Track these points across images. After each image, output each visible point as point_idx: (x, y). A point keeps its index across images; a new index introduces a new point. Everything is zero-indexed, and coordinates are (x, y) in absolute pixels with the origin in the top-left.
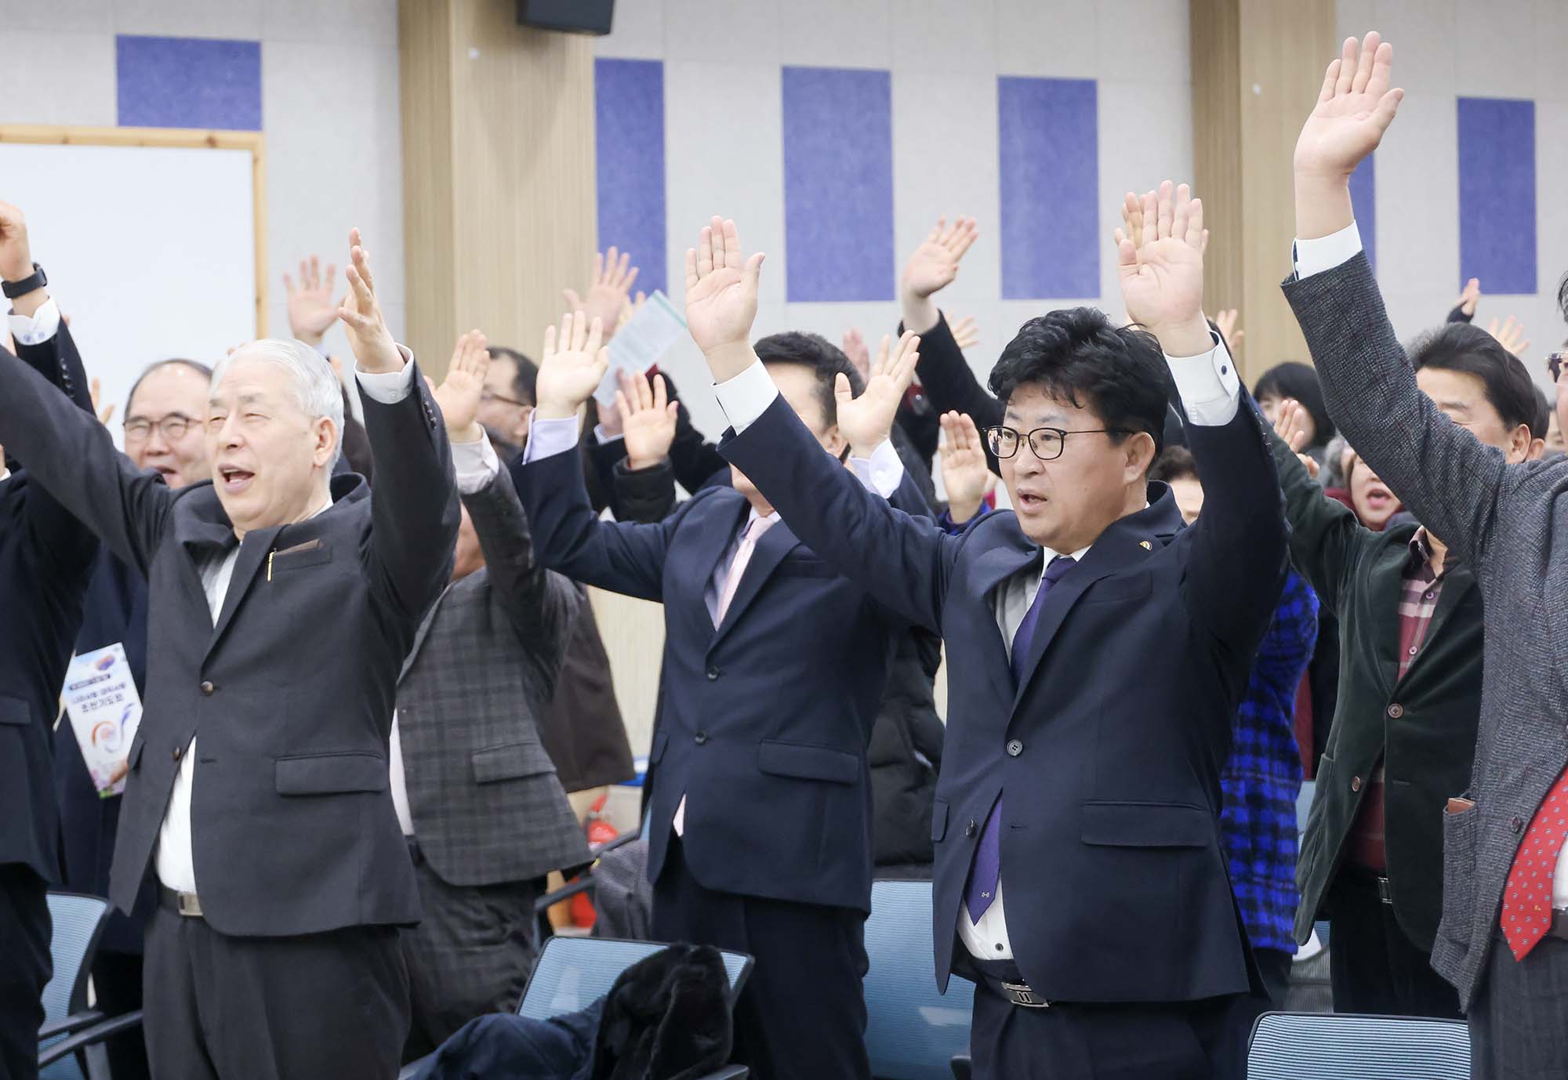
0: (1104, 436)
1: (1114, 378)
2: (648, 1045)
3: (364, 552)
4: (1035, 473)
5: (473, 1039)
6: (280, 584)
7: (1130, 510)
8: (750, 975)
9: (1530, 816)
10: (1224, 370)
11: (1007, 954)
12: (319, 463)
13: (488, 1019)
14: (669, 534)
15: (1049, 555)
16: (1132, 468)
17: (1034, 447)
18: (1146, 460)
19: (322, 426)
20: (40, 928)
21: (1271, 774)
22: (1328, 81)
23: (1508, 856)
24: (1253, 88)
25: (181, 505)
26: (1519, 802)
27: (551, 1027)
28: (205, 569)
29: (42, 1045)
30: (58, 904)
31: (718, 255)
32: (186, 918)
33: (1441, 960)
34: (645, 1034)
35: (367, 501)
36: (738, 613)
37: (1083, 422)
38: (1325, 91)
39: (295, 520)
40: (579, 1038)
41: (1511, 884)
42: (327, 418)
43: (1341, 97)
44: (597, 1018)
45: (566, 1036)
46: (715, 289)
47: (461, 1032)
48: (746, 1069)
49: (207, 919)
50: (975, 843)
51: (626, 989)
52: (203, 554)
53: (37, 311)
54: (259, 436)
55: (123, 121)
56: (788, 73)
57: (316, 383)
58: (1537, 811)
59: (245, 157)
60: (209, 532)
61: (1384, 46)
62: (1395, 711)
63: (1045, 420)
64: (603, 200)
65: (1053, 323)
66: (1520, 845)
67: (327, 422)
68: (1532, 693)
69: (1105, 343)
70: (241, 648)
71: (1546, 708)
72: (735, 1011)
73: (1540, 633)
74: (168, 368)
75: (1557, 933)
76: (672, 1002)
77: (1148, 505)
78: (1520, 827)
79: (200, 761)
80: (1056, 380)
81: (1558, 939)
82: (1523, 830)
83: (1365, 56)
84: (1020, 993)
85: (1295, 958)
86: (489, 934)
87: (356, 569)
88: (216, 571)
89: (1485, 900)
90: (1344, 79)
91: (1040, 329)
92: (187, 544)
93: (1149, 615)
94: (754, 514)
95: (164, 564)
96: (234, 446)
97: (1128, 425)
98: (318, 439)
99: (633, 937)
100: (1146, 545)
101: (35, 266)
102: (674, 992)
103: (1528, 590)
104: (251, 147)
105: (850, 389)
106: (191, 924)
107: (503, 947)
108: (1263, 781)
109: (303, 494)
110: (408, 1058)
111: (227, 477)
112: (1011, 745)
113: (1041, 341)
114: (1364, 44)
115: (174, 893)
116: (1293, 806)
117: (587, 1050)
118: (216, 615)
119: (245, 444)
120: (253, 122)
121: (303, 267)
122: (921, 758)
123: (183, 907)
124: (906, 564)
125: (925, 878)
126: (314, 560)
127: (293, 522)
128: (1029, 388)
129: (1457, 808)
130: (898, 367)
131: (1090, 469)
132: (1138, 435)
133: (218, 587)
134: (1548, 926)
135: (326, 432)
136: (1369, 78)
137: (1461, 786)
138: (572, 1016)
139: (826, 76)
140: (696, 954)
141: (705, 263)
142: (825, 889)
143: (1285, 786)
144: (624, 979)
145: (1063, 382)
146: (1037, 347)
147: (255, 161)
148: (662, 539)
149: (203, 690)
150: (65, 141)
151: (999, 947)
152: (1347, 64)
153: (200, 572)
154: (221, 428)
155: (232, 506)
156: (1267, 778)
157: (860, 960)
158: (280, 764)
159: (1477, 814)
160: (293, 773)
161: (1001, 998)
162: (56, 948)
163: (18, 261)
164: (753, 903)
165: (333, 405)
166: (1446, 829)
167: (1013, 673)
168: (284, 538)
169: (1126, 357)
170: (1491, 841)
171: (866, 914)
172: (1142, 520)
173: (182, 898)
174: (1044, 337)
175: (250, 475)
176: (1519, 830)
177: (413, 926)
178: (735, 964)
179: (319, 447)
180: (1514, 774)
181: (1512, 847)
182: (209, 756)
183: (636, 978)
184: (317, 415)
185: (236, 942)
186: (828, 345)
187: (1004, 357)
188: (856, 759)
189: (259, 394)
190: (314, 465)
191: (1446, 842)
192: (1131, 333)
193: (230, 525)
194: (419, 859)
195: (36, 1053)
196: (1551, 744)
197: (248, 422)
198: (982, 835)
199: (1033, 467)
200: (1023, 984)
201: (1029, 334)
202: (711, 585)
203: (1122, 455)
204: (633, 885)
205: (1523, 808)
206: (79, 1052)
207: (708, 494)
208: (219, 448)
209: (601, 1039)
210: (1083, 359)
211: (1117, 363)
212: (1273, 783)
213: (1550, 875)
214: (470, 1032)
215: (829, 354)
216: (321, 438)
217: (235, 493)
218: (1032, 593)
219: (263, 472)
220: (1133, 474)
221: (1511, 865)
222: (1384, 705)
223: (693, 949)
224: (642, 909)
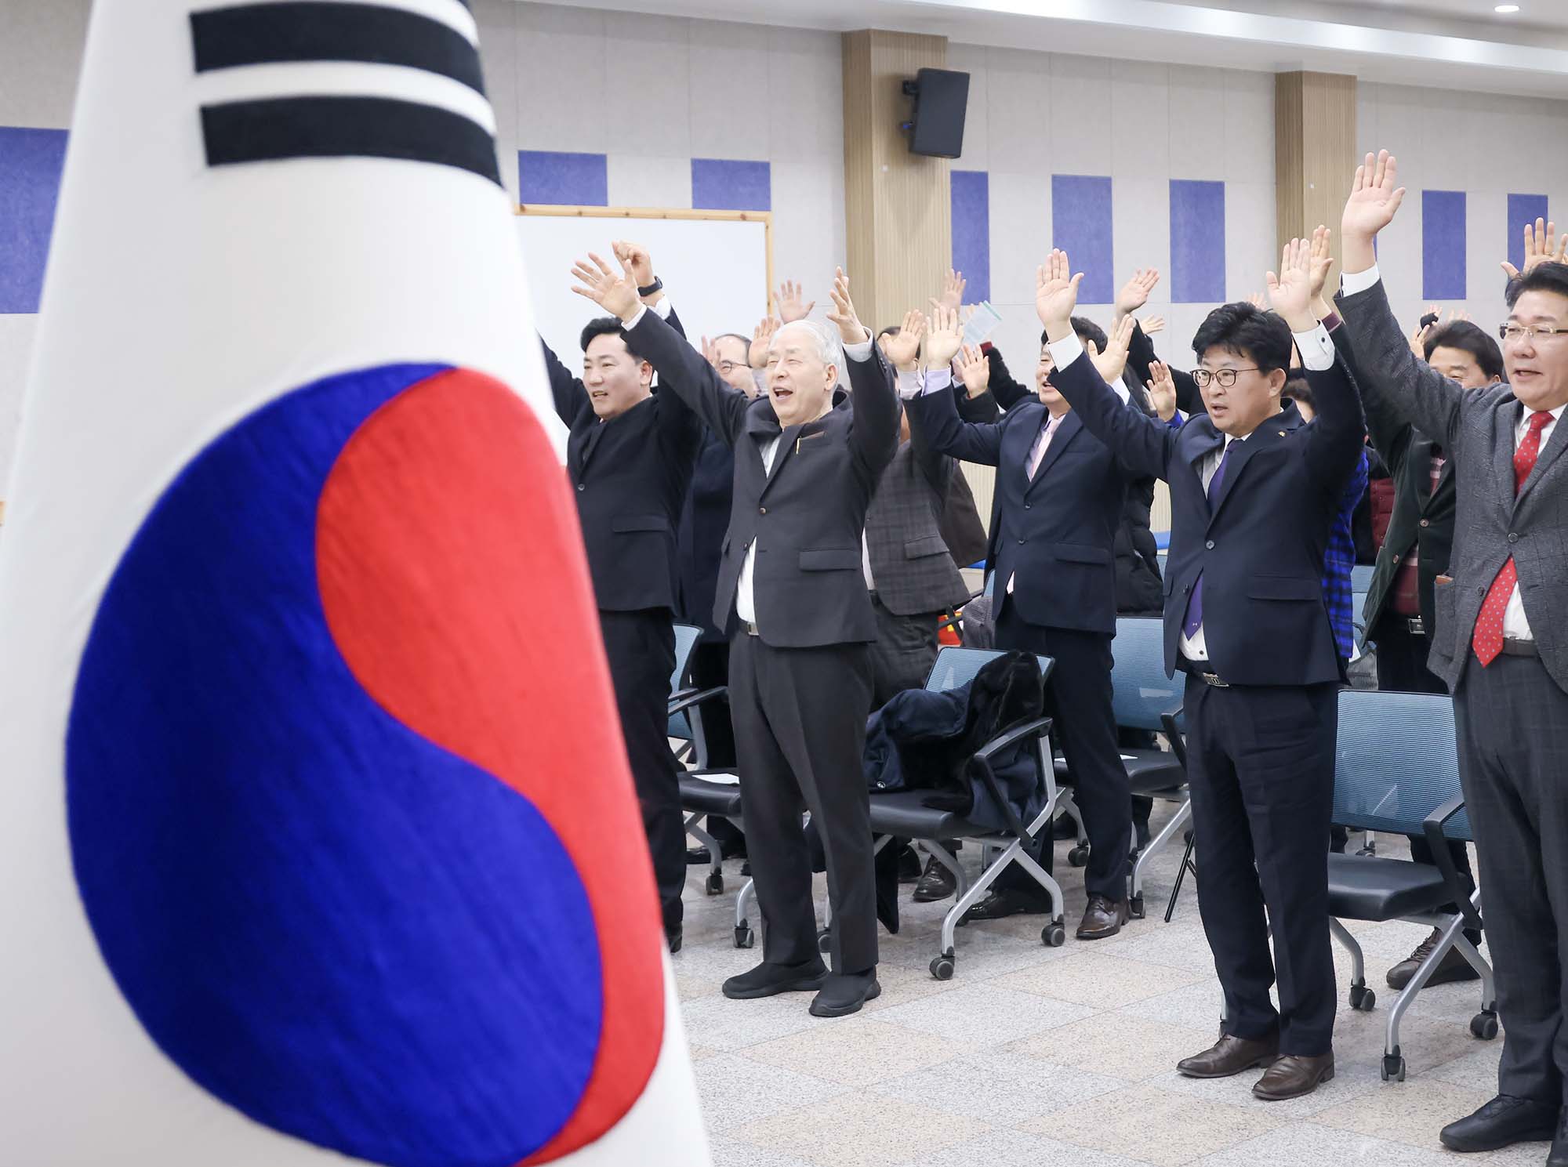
0: (1257, 372)
1: (1263, 340)
2: (997, 706)
3: (849, 439)
4: (1220, 394)
5: (901, 702)
6: (804, 455)
7: (1273, 413)
8: (1054, 670)
9: (1489, 585)
10: (1323, 340)
11: (1205, 657)
12: (827, 389)
13: (909, 692)
14: (1002, 430)
15: (1228, 438)
16: (1274, 388)
17: (1219, 380)
18: (1281, 384)
19: (830, 369)
20: (670, 642)
21: (1338, 560)
22: (1357, 180)
23: (1476, 608)
24: (1310, 186)
25: (751, 410)
26: (1481, 579)
27: (944, 696)
28: (763, 447)
29: (670, 704)
30: (678, 629)
31: (1056, 271)
32: (752, 636)
33: (1434, 665)
34: (995, 700)
35: (851, 410)
36: (1042, 473)
37: (1245, 365)
38: (1356, 186)
39: (810, 420)
40: (958, 702)
41: (1478, 624)
42: (832, 364)
43: (1366, 189)
44: (969, 692)
45: (951, 702)
46: (1052, 291)
47: (894, 699)
48: (1051, 719)
49: (762, 638)
50: (1188, 599)
51: (984, 675)
52: (760, 439)
53: (658, 303)
54: (795, 372)
55: (695, 206)
56: (1056, 179)
57: (828, 345)
58: (1492, 584)
59: (762, 225)
60: (765, 426)
61: (1391, 158)
62: (1424, 523)
63: (1224, 365)
64: (955, 249)
65: (1227, 312)
66: (1483, 602)
67: (833, 366)
68: (1486, 518)
69: (1255, 321)
70: (782, 490)
71: (1495, 526)
72: (1044, 689)
73: (1491, 484)
74: (725, 338)
75: (1508, 651)
76: (1010, 683)
77: (1282, 410)
78: (1483, 591)
79: (758, 552)
80: (1230, 342)
81: (1508, 655)
82: (1485, 594)
83: (1380, 165)
84: (1212, 678)
85: (1350, 660)
86: (916, 643)
87: (845, 449)
88: (769, 447)
89: (1462, 633)
90: (1367, 180)
91: (1219, 315)
92: (752, 434)
93: (1286, 473)
94: (1050, 417)
95: (742, 444)
96: (782, 377)
97: (1270, 365)
98: (827, 376)
99: (983, 648)
100: (1282, 434)
101: (656, 278)
102: (1011, 677)
103: (1485, 461)
104: (764, 220)
105: (1096, 348)
106: (754, 640)
107: (924, 649)
108: (1334, 564)
109: (818, 403)
110: (872, 711)
111: (777, 394)
112: (1208, 544)
113: (1220, 322)
114: (1379, 157)
115: (745, 623)
116: (1350, 577)
117: (963, 709)
118: (768, 470)
119: (788, 375)
120: (767, 207)
121: (783, 287)
122: (1138, 554)
123: (750, 631)
124: (1147, 444)
125: (1159, 616)
126: (821, 443)
127: (811, 421)
128: (1216, 347)
129: (1442, 581)
130: (1123, 336)
131: (1250, 390)
132: (1276, 371)
133: (770, 456)
134: (1501, 648)
135: (832, 372)
136: (1383, 178)
137: (1444, 569)
138: (954, 691)
139: (1076, 180)
140: (1022, 657)
141: (1048, 276)
142: (1092, 624)
143: (1345, 566)
144: (983, 670)
145: (1234, 344)
146: (1218, 325)
147: (767, 227)
148: (999, 431)
149: (761, 513)
150: (665, 217)
151: (1201, 653)
152: (1368, 169)
153: (760, 449)
154: (775, 366)
155: (780, 410)
156: (1336, 561)
157: (1110, 661)
158: (802, 553)
159: (1454, 585)
160: (809, 559)
161: (1203, 681)
162: (677, 652)
163: (647, 276)
164: (1051, 630)
165: (836, 358)
166: (1436, 594)
167: (1208, 503)
168: (805, 431)
169: (1268, 329)
170: (1465, 600)
171: (1113, 635)
172: (1279, 419)
173: (750, 626)
174: (1223, 320)
175: (791, 393)
176: (1483, 593)
177: (874, 642)
178: (1044, 663)
179: (827, 380)
180: (1477, 563)
181: (1478, 602)
182: (764, 549)
183: (989, 669)
184: (827, 362)
185: (780, 650)
186: (1092, 324)
187: (1200, 330)
188: (1106, 551)
189: (797, 349)
190: (825, 390)
191: (1436, 601)
192: (1269, 314)
193: (777, 421)
194: (877, 601)
195: (667, 708)
196: (1499, 546)
197: (790, 364)
198: (1191, 595)
199: (1219, 391)
200: (1214, 674)
201: (1213, 317)
202: (1028, 457)
203: (1268, 381)
204: (983, 619)
205: (1483, 582)
206: (685, 710)
207: (1022, 408)
208: (773, 378)
209: (971, 702)
210: (1244, 330)
211: (1263, 332)
212: (1339, 565)
213: (1501, 620)
214: (899, 699)
215: (1092, 329)
216: (829, 375)
217: (781, 403)
218: (1219, 460)
219: (798, 391)
220: (1274, 392)
221: (1479, 614)
222: (1418, 521)
223: (1021, 654)
224: (989, 633)
